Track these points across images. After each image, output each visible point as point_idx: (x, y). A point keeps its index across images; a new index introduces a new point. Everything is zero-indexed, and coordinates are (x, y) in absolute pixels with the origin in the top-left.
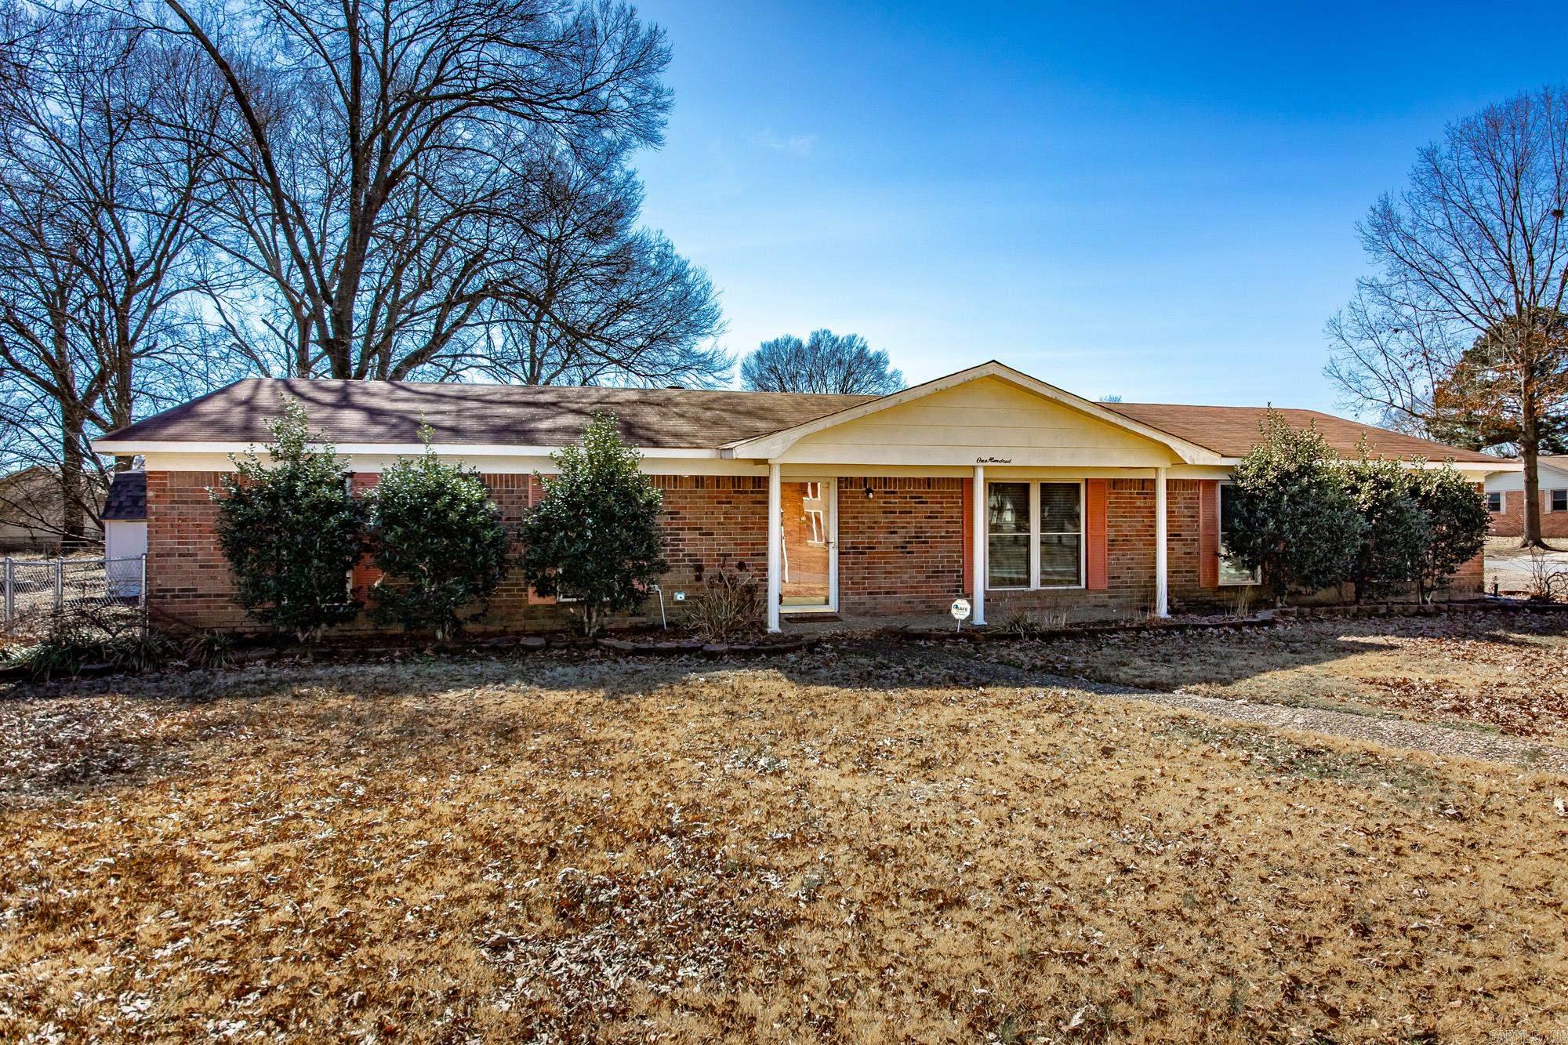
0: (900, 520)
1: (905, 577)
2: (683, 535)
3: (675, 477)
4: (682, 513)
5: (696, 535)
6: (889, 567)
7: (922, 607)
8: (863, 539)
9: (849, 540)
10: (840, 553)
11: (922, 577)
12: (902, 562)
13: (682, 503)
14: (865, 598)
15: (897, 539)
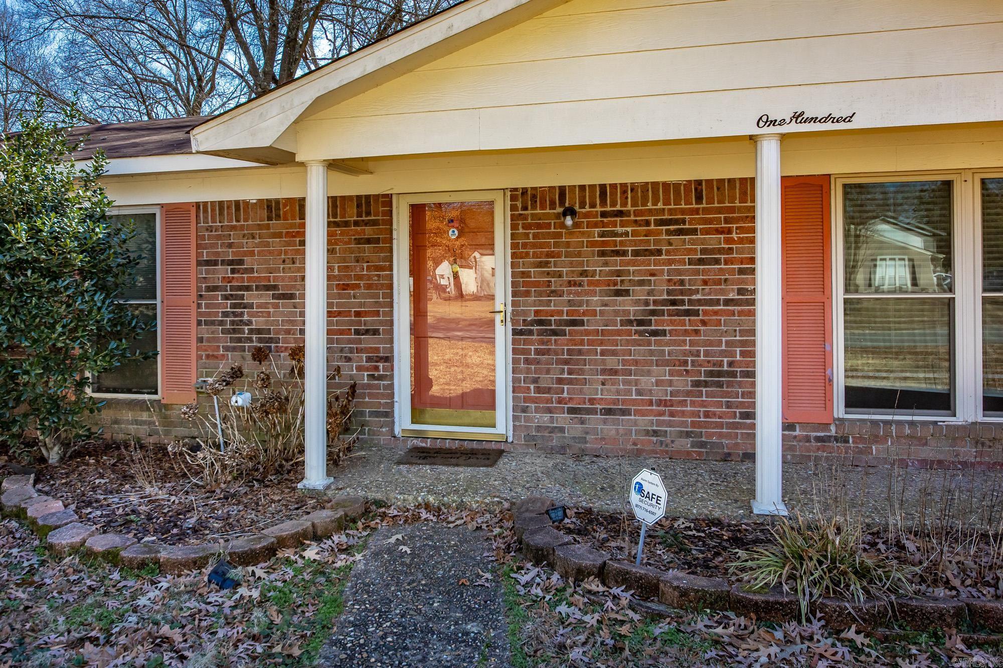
0: (635, 269)
1: (646, 382)
2: (250, 297)
3: (237, 203)
4: (248, 261)
5: (266, 298)
6: (611, 362)
7: (686, 444)
8: (559, 307)
9: (530, 310)
10: (515, 332)
11: (683, 383)
12: (639, 352)
13: (248, 244)
14: (563, 419)
15: (629, 306)
